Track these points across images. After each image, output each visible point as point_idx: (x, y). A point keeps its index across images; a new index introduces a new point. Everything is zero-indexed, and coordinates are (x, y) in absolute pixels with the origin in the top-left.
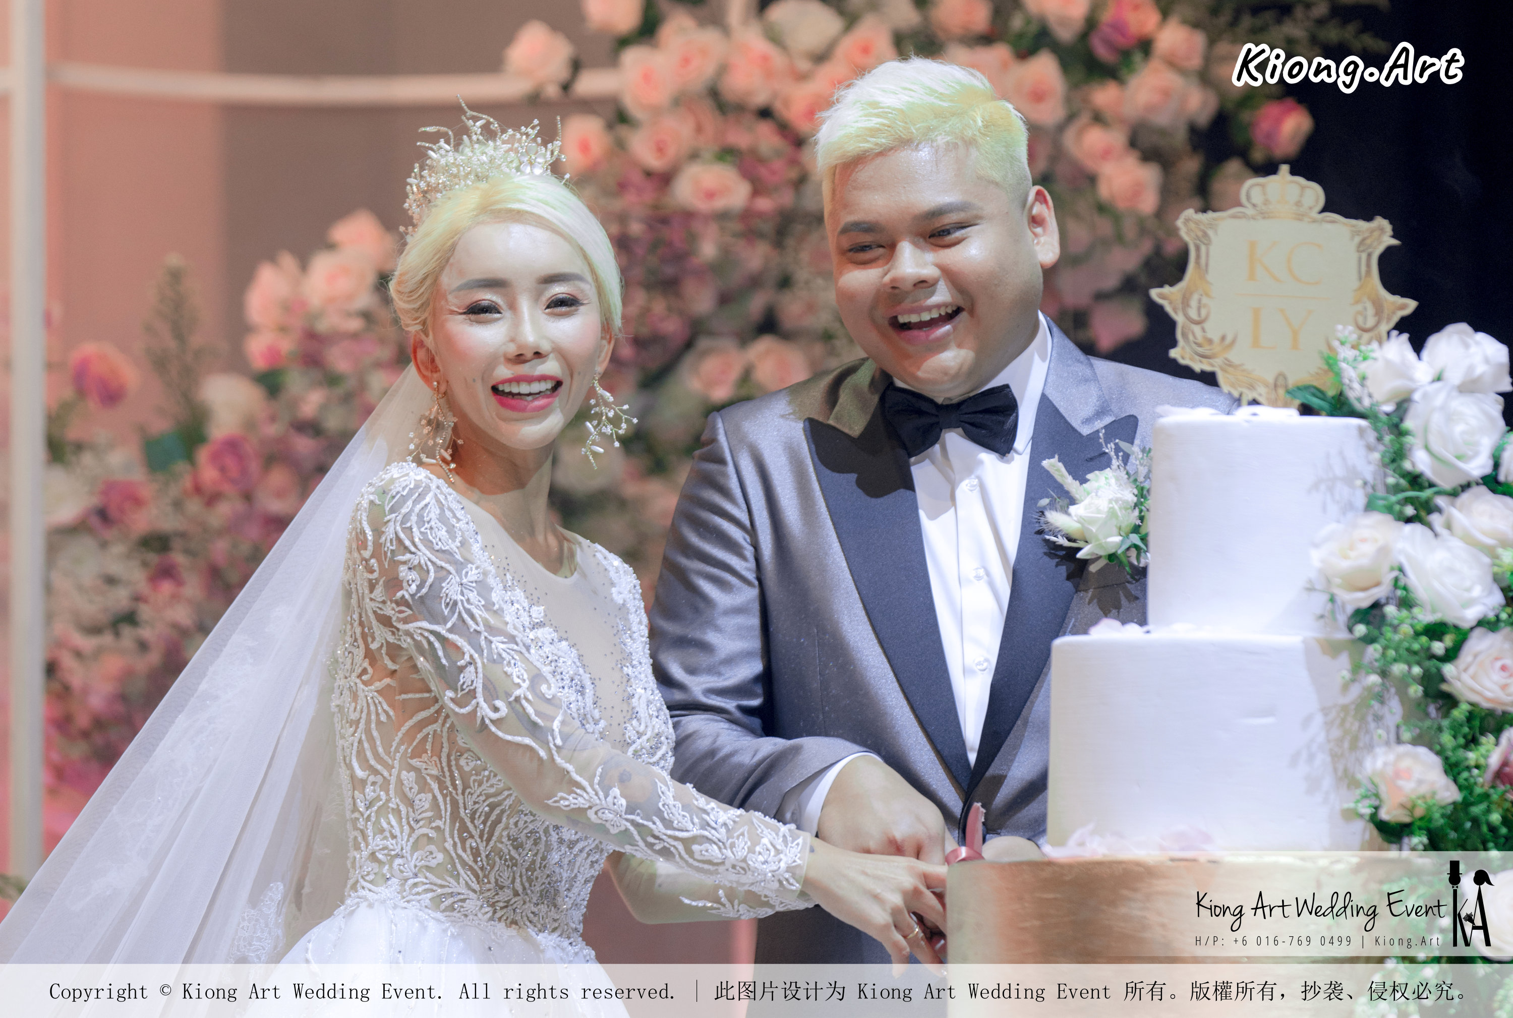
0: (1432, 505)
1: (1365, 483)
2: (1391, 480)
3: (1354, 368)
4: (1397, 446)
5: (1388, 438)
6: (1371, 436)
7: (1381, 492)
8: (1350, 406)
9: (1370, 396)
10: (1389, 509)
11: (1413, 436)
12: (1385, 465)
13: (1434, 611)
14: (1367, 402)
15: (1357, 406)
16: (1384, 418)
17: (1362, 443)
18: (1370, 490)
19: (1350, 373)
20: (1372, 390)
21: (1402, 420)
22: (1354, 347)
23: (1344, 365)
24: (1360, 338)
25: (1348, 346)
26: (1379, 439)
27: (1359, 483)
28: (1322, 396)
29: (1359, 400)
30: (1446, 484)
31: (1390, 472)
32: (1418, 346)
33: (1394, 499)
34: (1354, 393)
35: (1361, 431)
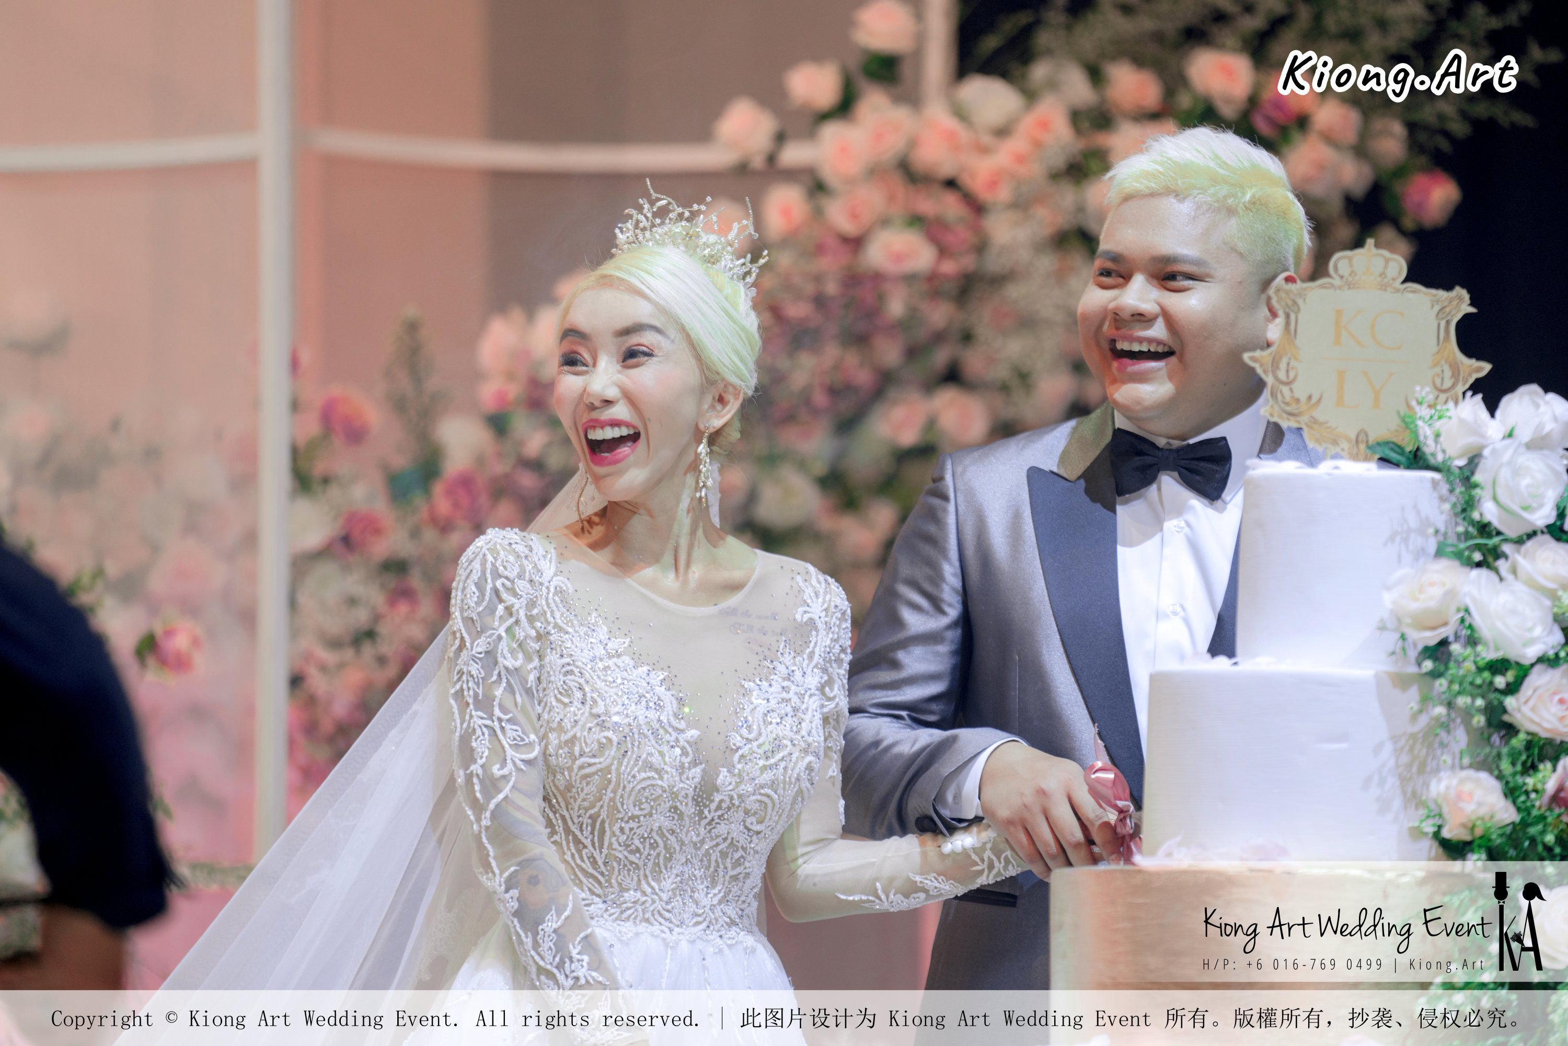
0: (1499, 551)
1: (1437, 532)
2: (1460, 529)
3: (1430, 425)
4: (1467, 498)
5: (1459, 489)
6: (1444, 488)
7: (1452, 540)
8: (1425, 460)
9: (1444, 451)
10: (1458, 555)
11: (1482, 488)
12: (1456, 515)
13: (1497, 649)
14: (1440, 457)
15: (1432, 461)
16: (1457, 471)
17: (1435, 495)
18: (1441, 538)
19: (1425, 431)
20: (1445, 446)
21: (1473, 473)
22: (1430, 406)
23: (1420, 423)
24: (1437, 397)
25: (1425, 406)
26: (1451, 491)
27: (1431, 531)
28: (1399, 451)
29: (1433, 455)
30: (1511, 533)
31: (1459, 520)
32: (1492, 406)
33: (1462, 546)
34: (1429, 447)
35: (1435, 484)
